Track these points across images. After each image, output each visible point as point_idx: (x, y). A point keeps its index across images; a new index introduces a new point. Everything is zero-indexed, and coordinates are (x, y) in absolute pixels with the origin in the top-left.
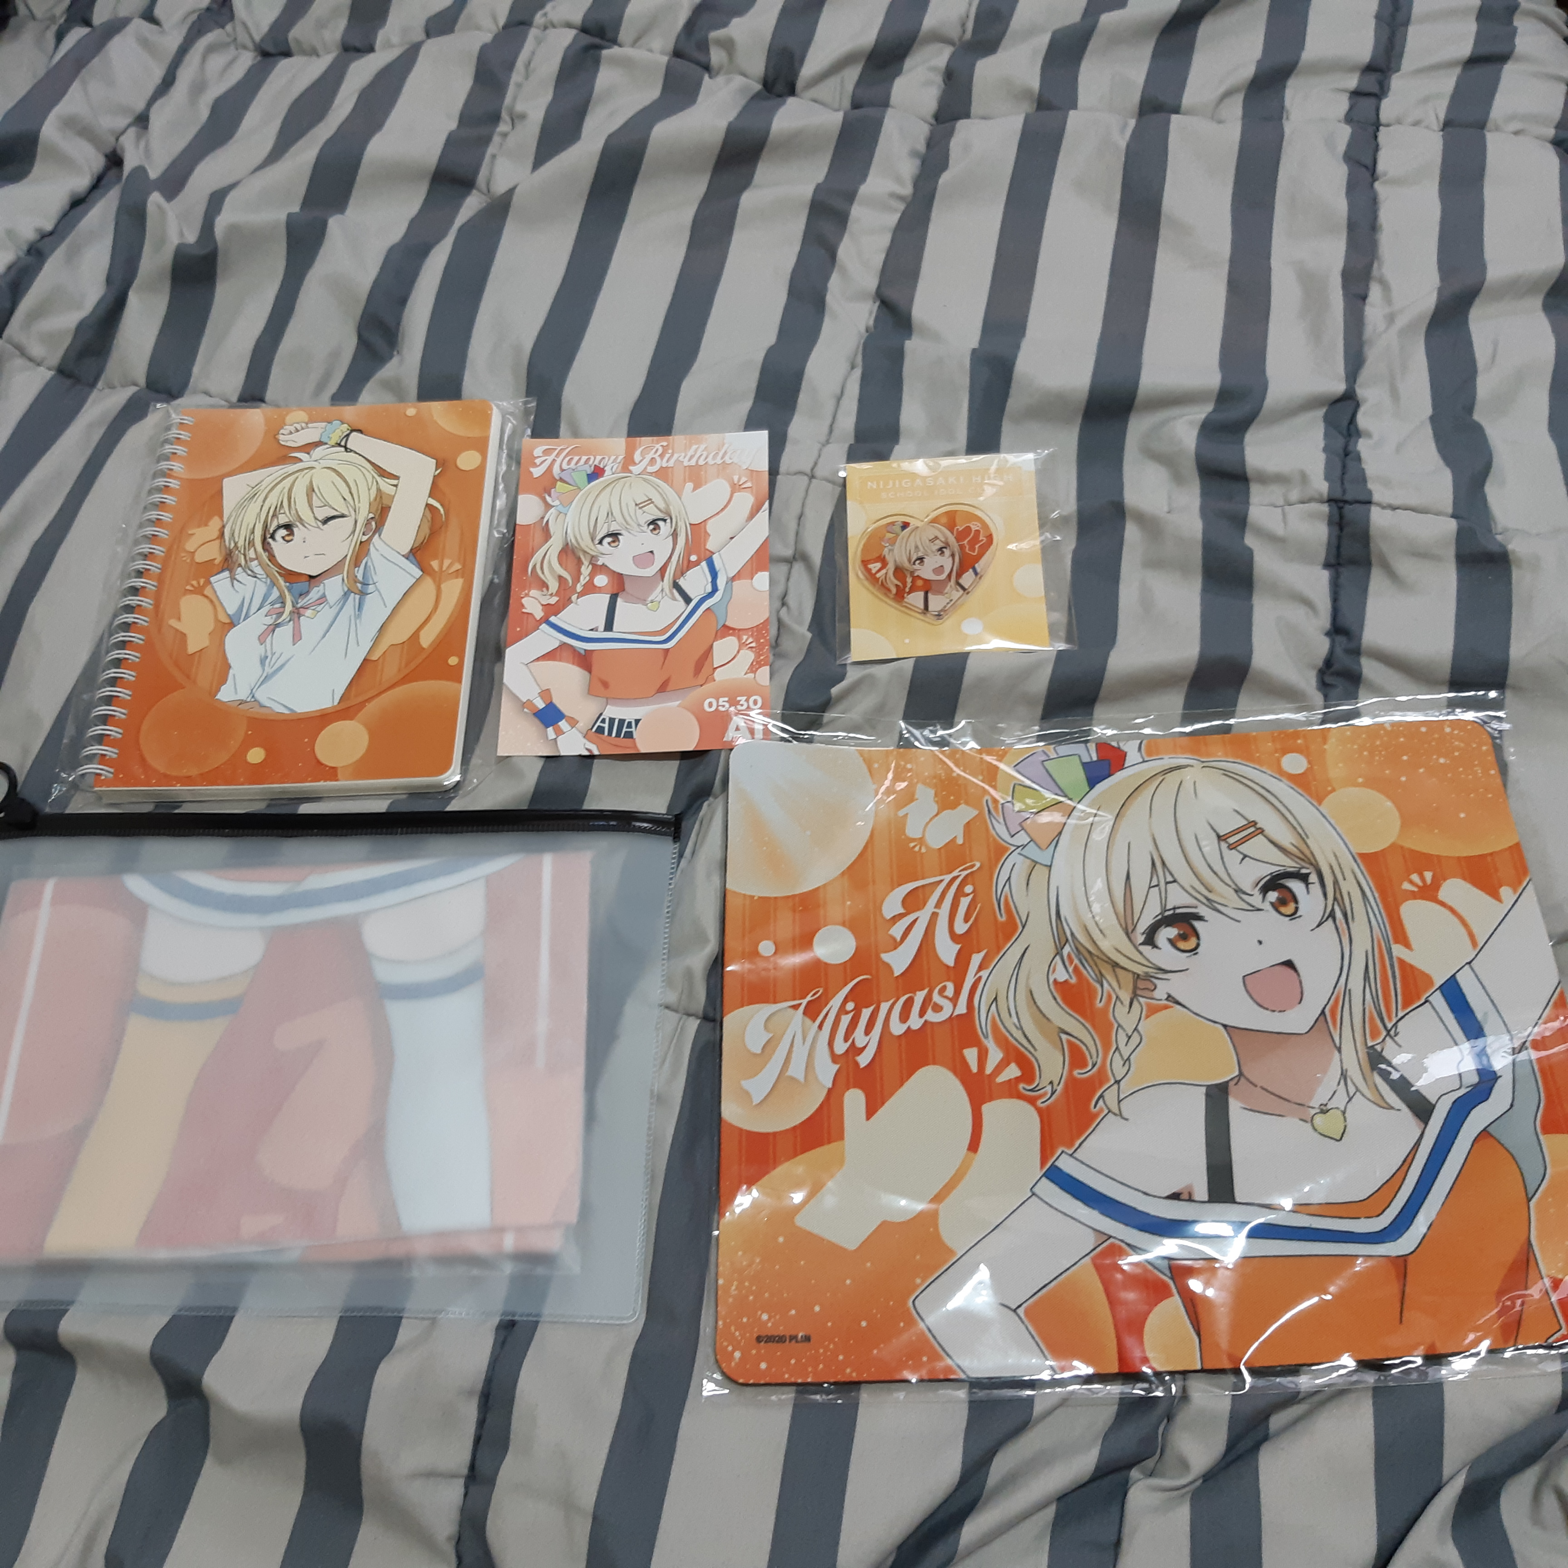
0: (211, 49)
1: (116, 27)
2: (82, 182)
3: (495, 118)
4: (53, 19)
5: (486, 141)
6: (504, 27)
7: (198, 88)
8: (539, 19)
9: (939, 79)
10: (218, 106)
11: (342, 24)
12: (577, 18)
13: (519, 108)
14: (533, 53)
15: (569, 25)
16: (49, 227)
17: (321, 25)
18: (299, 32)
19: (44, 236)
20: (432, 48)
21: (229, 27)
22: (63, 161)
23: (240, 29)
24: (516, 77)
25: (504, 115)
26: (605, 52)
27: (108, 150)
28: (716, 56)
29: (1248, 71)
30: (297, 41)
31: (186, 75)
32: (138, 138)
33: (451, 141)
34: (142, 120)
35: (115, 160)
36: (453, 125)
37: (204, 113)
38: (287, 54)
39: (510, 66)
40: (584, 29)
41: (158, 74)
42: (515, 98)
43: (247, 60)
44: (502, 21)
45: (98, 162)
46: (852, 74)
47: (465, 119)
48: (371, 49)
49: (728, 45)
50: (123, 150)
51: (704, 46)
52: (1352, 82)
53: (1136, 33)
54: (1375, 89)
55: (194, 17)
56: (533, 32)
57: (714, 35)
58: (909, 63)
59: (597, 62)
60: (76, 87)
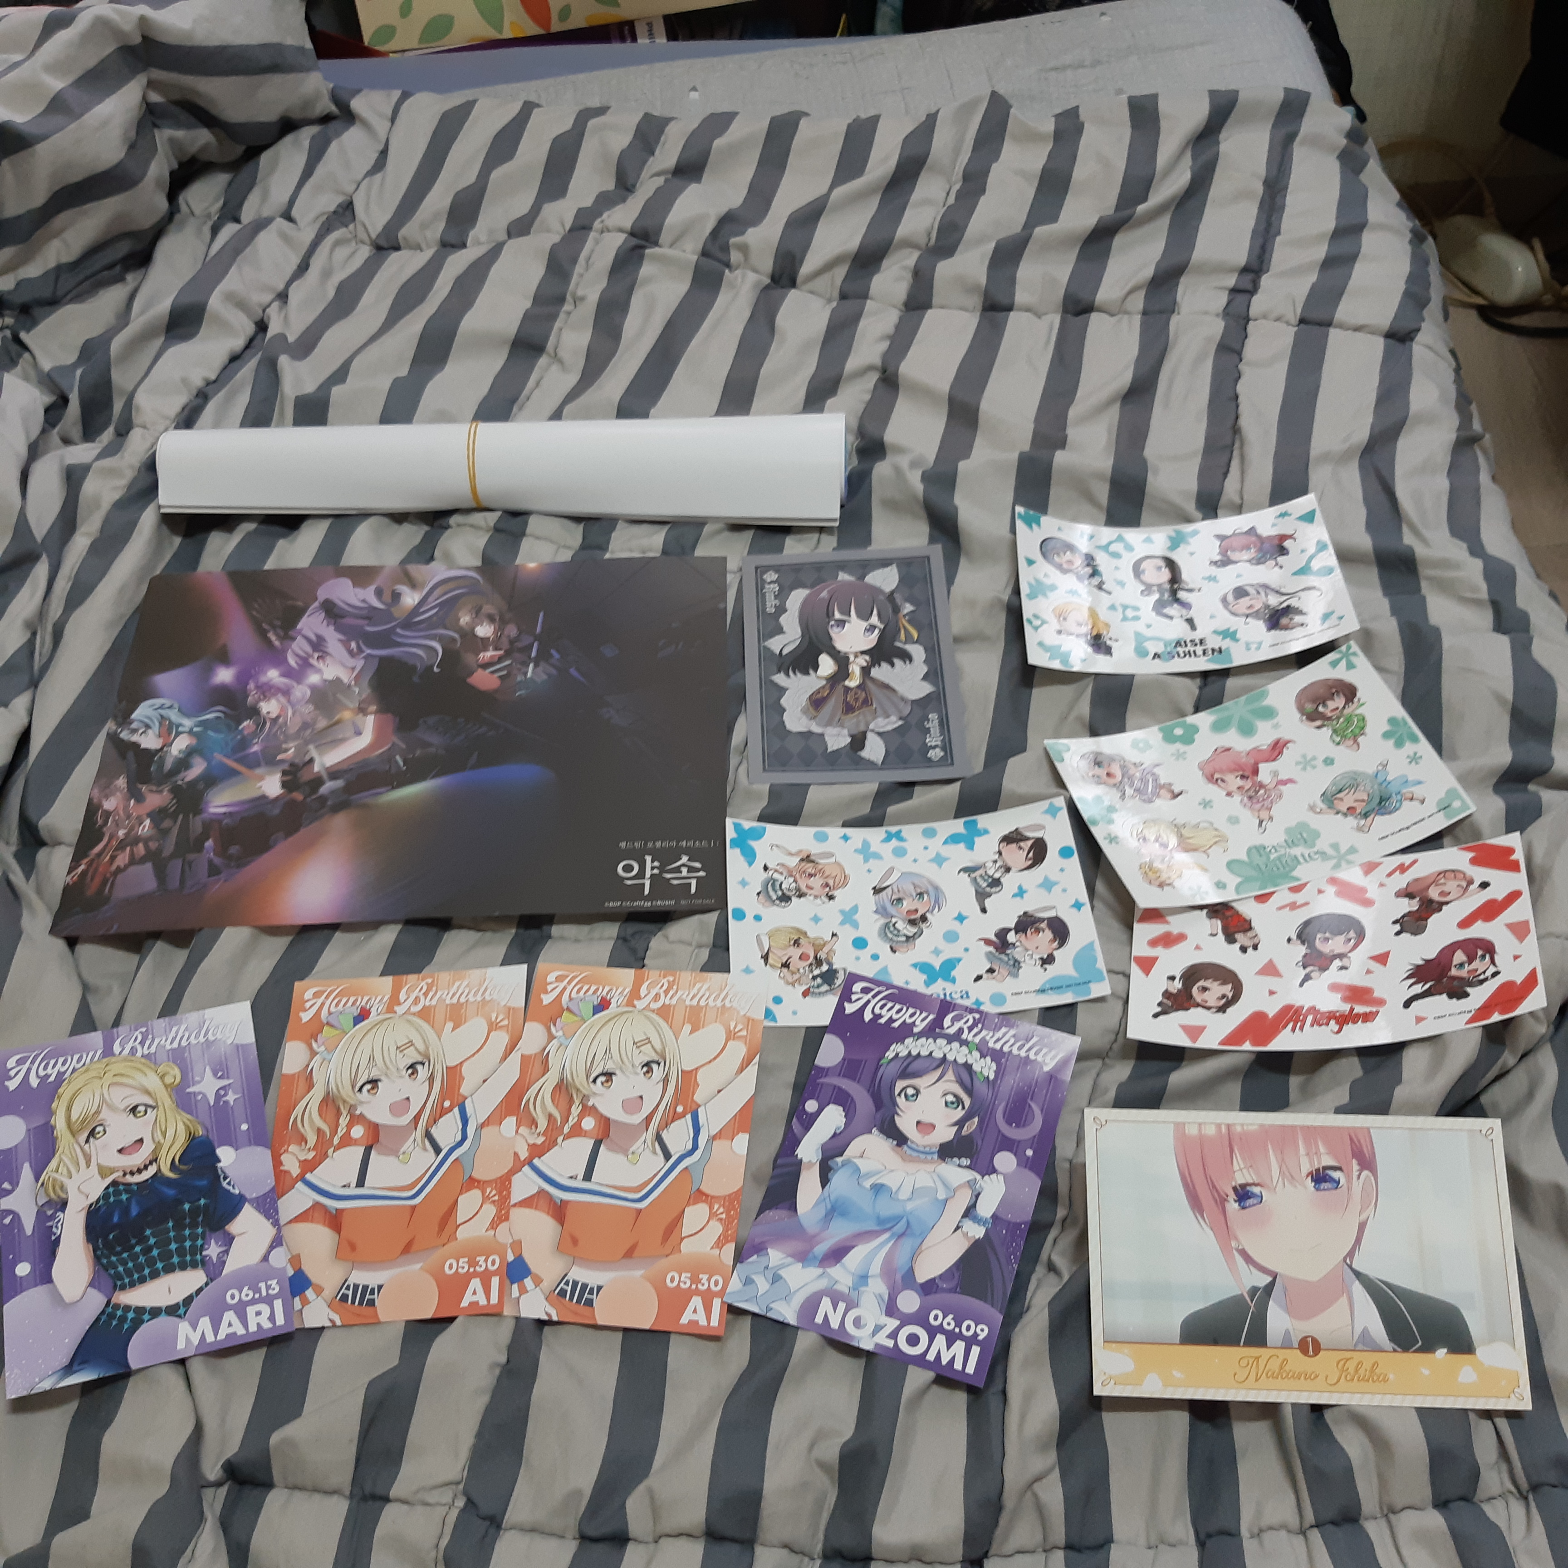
0: (338, 243)
1: (261, 224)
2: (239, 343)
3: (561, 300)
4: (209, 216)
5: (554, 317)
6: (570, 230)
7: (327, 274)
8: (597, 224)
9: (909, 276)
10: (341, 288)
11: (441, 226)
12: (628, 225)
13: (580, 293)
14: (592, 251)
15: (621, 230)
16: (213, 377)
17: (424, 226)
18: (406, 232)
19: (208, 383)
20: (513, 245)
21: (351, 226)
22: (224, 326)
23: (360, 228)
24: (579, 269)
25: (569, 297)
26: (648, 251)
27: (258, 318)
28: (735, 256)
29: (1149, 272)
30: (405, 238)
31: (317, 263)
32: (281, 309)
33: (527, 317)
34: (283, 297)
35: (262, 326)
36: (528, 304)
37: (331, 293)
38: (397, 248)
39: (574, 261)
40: (632, 234)
41: (294, 261)
42: (577, 284)
43: (365, 252)
44: (568, 228)
45: (250, 328)
46: (841, 272)
47: (538, 299)
48: (464, 245)
49: (744, 249)
50: (269, 318)
51: (726, 249)
52: (1231, 281)
53: (1063, 242)
54: (1249, 287)
55: (324, 218)
56: (592, 235)
57: (733, 240)
58: (885, 263)
59: (641, 258)
60: (233, 269)
